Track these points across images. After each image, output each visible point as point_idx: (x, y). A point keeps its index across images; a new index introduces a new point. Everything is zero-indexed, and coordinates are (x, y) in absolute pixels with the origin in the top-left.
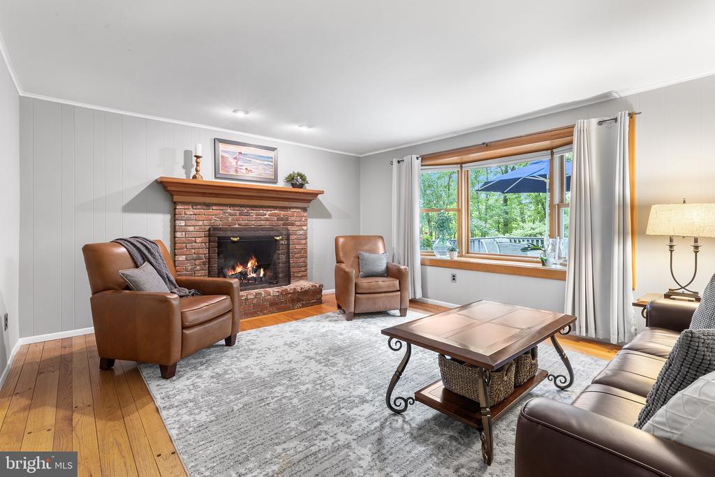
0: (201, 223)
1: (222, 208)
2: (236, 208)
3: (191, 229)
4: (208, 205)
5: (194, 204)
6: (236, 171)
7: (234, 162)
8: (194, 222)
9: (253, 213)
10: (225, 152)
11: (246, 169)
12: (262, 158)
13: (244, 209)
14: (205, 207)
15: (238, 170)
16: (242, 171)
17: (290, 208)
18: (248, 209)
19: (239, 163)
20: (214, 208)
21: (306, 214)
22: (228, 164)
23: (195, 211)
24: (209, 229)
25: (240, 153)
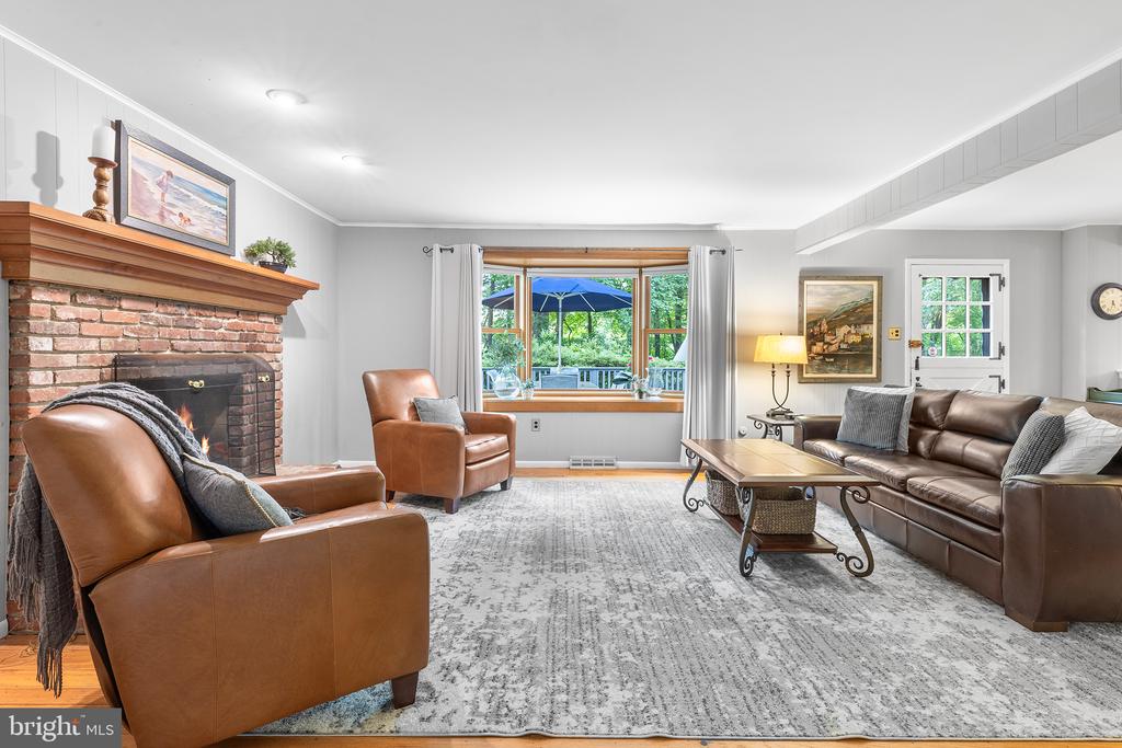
0: (93, 344)
1: (141, 306)
2: (170, 309)
3: (70, 360)
4: (113, 296)
5: (76, 291)
6: (162, 216)
7: (157, 193)
8: (76, 343)
9: (201, 321)
10: (140, 162)
11: (181, 215)
12: (210, 197)
13: (183, 311)
14: (104, 302)
15: (166, 214)
16: (172, 217)
17: (259, 313)
18: (192, 311)
19: (169, 198)
20: (125, 304)
21: (280, 328)
22: (145, 196)
23: (81, 309)
24: (115, 360)
25: (170, 174)
